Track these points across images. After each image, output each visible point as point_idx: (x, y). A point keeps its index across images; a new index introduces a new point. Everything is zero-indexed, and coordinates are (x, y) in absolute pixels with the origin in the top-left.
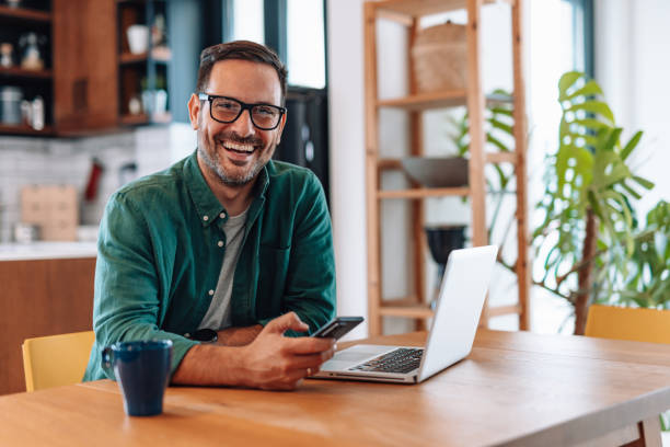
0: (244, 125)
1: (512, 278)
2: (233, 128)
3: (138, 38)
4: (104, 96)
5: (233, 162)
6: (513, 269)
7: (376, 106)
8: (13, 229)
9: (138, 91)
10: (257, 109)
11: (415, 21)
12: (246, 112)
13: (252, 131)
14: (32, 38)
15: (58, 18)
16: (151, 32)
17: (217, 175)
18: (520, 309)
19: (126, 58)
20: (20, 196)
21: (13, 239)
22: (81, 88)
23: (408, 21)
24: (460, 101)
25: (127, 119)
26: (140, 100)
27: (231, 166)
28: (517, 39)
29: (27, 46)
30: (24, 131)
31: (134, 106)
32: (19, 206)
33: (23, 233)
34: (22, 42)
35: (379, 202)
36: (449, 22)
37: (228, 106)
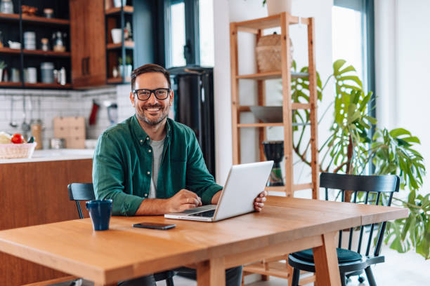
0: (153, 100)
1: (309, 169)
2: (149, 102)
3: (117, 35)
4: (98, 68)
5: (151, 115)
6: (310, 164)
7: (237, 79)
8: (50, 141)
9: (117, 65)
10: (157, 92)
11: (260, 31)
12: (153, 94)
13: (156, 102)
14: (59, 35)
15: (73, 23)
16: (124, 32)
17: (146, 122)
18: (313, 187)
19: (110, 46)
20: (53, 122)
21: (50, 147)
22: (86, 62)
23: (256, 32)
24: (279, 76)
25: (111, 81)
26: (118, 70)
27: (150, 116)
28: (311, 42)
29: (57, 38)
30: (55, 86)
31: (115, 73)
32: (53, 128)
33: (55, 143)
34: (54, 36)
35: (239, 129)
36: (275, 33)
37: (145, 93)
